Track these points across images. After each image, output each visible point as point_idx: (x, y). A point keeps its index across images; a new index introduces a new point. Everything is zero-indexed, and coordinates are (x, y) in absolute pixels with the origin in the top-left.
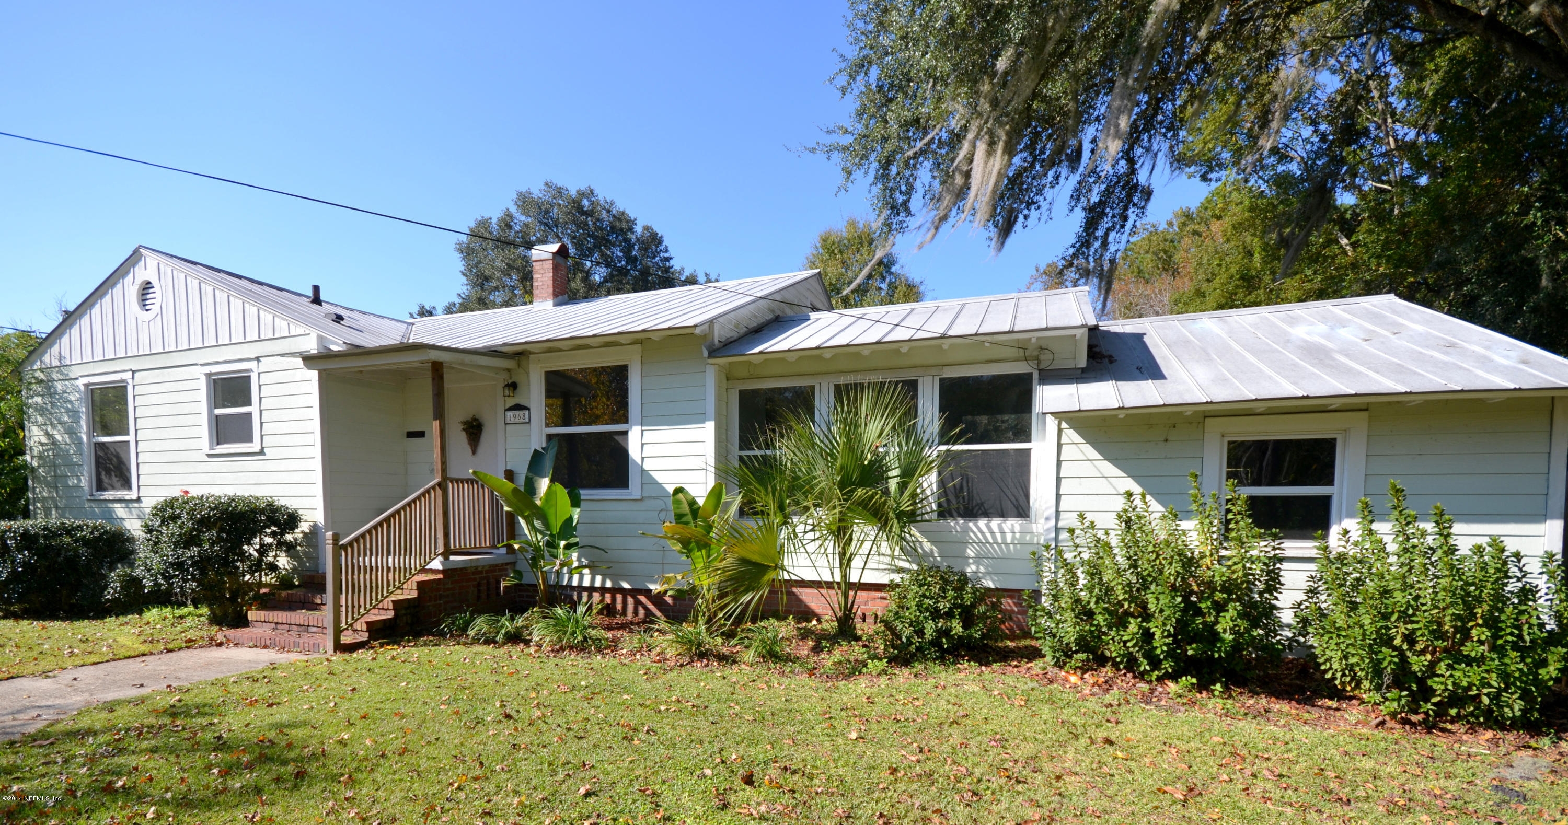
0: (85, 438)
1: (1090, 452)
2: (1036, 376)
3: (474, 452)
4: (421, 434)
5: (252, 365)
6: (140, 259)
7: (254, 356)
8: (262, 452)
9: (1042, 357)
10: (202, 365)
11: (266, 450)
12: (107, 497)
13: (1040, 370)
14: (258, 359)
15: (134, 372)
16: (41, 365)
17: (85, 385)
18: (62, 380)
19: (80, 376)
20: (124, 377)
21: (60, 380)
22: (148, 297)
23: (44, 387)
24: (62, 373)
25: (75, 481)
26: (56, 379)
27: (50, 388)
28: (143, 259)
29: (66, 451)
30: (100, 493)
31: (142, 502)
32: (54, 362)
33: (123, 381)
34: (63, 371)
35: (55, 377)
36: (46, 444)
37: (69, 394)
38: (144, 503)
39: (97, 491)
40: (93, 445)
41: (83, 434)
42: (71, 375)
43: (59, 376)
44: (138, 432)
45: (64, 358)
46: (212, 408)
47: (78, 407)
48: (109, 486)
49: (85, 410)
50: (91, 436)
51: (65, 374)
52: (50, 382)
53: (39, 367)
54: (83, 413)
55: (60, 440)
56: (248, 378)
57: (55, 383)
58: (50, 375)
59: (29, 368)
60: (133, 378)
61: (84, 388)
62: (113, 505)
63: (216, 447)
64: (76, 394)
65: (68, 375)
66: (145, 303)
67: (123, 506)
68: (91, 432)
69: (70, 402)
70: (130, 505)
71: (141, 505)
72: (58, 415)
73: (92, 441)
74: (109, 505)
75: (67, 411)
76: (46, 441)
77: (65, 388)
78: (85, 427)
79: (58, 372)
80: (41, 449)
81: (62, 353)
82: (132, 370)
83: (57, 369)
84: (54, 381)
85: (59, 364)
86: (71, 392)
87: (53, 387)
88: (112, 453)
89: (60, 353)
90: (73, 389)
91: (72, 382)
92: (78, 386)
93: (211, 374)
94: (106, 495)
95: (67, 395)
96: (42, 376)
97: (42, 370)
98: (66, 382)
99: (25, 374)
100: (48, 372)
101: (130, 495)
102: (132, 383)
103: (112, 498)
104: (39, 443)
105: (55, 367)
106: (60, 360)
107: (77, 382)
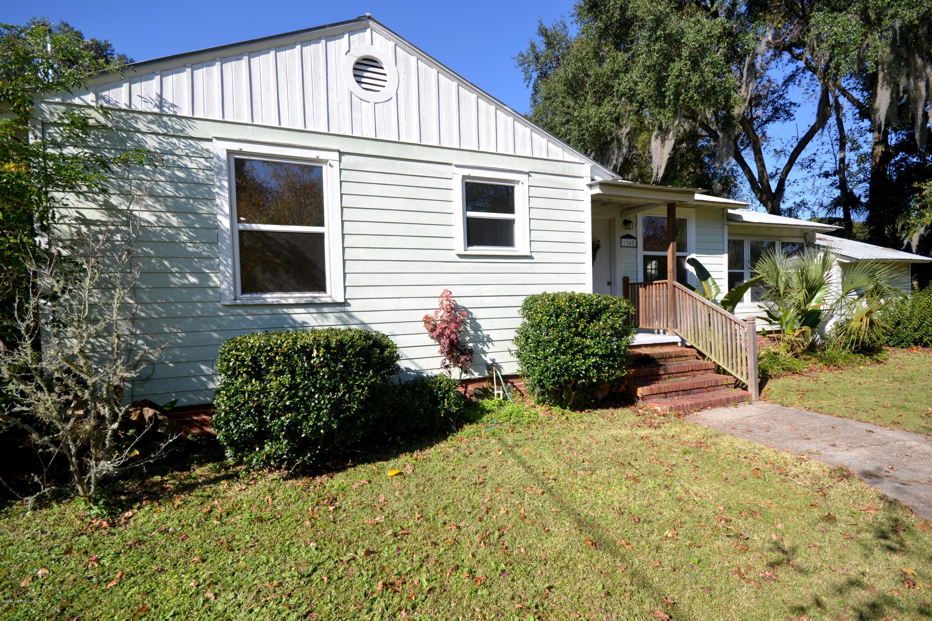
0: (225, 223)
5: (524, 178)
6: (364, 30)
7: (527, 170)
8: (530, 257)
9: (806, 237)
10: (457, 166)
11: (534, 255)
12: (270, 301)
13: (806, 242)
14: (528, 174)
15: (341, 154)
16: (97, 102)
17: (229, 152)
18: (164, 135)
19: (218, 139)
20: (323, 155)
21: (157, 134)
22: (366, 74)
23: (103, 137)
24: (166, 126)
25: (193, 280)
26: (144, 129)
27: (123, 141)
28: (369, 31)
29: (168, 235)
30: (255, 295)
31: (349, 305)
32: (138, 105)
33: (317, 160)
34: (169, 123)
35: (141, 126)
36: (104, 223)
37: (179, 156)
38: (354, 306)
39: (244, 291)
40: (241, 232)
41: (219, 217)
42: (190, 132)
43: (155, 128)
44: (345, 223)
45: (173, 105)
46: (467, 210)
47: (208, 179)
48: (270, 286)
49: (226, 184)
50: (239, 221)
51: (173, 128)
52: (122, 130)
53: (94, 104)
54: (221, 187)
55: (152, 219)
56: (513, 188)
57: (140, 136)
58: (125, 121)
59: (57, 100)
60: (340, 161)
61: (224, 156)
62: (290, 311)
63: (470, 248)
64: (202, 160)
65: (182, 131)
66: (359, 79)
67: (312, 310)
68: (239, 216)
69: (185, 169)
70: (326, 310)
71: (348, 309)
72: (148, 185)
73: (241, 227)
74: (280, 311)
75: (173, 181)
76: (104, 219)
77: (169, 148)
78: (227, 209)
79: (151, 122)
80: (84, 229)
81: (168, 97)
82: (339, 151)
83: (150, 117)
84: (138, 131)
85: (156, 110)
86: (187, 155)
87: (133, 140)
88: (281, 246)
89: (161, 96)
90: (194, 152)
91: (192, 142)
92: (207, 150)
93: (469, 177)
94: (271, 298)
95: (175, 158)
96: (102, 120)
97: (105, 111)
98: (174, 140)
99: (44, 106)
100: (121, 117)
101: (324, 297)
102: (336, 164)
103: (291, 301)
104: (76, 219)
105: (147, 113)
106: (161, 106)
107: (206, 145)
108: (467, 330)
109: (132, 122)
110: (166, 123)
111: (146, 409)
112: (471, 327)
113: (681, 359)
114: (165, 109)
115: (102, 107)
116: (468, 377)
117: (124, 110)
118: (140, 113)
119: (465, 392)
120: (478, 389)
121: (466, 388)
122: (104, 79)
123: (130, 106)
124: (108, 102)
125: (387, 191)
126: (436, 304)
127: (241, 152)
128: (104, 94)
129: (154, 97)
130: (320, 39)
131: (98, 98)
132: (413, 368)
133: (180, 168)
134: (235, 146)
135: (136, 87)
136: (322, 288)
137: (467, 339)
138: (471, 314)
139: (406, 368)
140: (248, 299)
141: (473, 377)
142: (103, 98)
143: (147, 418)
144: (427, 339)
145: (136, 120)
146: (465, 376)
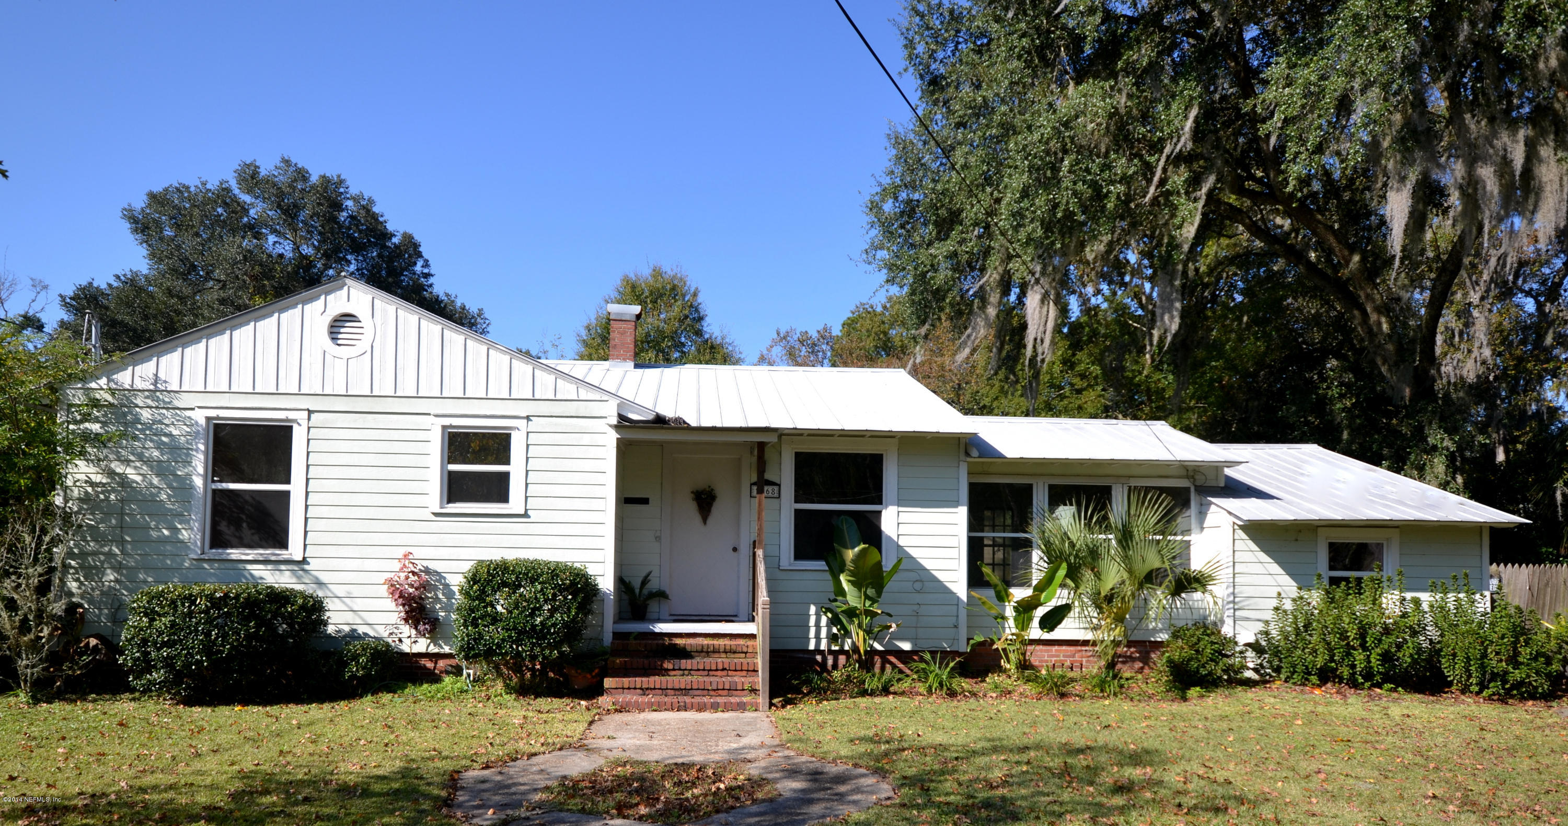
0: (198, 482)
1: (1252, 545)
2: (1192, 489)
3: (705, 520)
4: (645, 501)
5: (522, 423)
6: (341, 288)
7: (525, 415)
8: (526, 515)
9: (1197, 477)
10: (436, 416)
11: (529, 512)
12: (234, 557)
13: (1196, 486)
14: (528, 418)
15: (310, 412)
16: (108, 384)
17: (208, 419)
18: (157, 408)
19: (199, 407)
20: (292, 415)
21: (151, 407)
22: (342, 330)
23: (111, 413)
24: (158, 400)
25: (166, 532)
26: (141, 404)
27: (125, 415)
28: (346, 288)
29: (152, 494)
30: (220, 551)
31: (308, 564)
32: (139, 384)
33: (287, 420)
34: (161, 397)
35: (139, 402)
36: (104, 485)
37: (167, 425)
38: (313, 565)
39: (212, 547)
40: (215, 492)
41: (194, 477)
42: (177, 403)
43: (149, 402)
44: (311, 481)
45: (165, 382)
46: (449, 463)
47: (187, 443)
48: (234, 540)
49: (202, 447)
50: (213, 481)
51: (164, 401)
52: (126, 406)
53: (105, 387)
54: (197, 450)
55: (138, 478)
56: (509, 435)
57: (137, 409)
58: (128, 398)
59: (79, 385)
60: (309, 419)
61: (202, 422)
62: (249, 567)
63: (450, 505)
64: (185, 427)
65: (170, 403)
66: (334, 336)
67: (269, 567)
68: (213, 477)
69: (170, 435)
70: (283, 567)
71: (306, 567)
72: (139, 450)
73: (213, 487)
74: (241, 566)
75: (159, 446)
76: (104, 481)
77: (159, 418)
78: (201, 470)
79: (147, 397)
80: (90, 489)
81: (162, 375)
82: (308, 410)
83: (147, 393)
84: (137, 406)
85: (152, 387)
86: (173, 424)
87: (132, 414)
88: (246, 502)
89: (156, 375)
90: (178, 421)
91: (178, 412)
92: (189, 417)
93: (451, 426)
94: (235, 553)
95: (163, 427)
96: (110, 398)
97: (112, 392)
98: (164, 411)
99: (68, 391)
100: (124, 395)
101: (284, 554)
102: (304, 423)
103: (249, 558)
104: (86, 482)
105: (144, 391)
106: (155, 383)
107: (188, 413)
108: (437, 598)
109: (132, 399)
110: (158, 397)
111: (91, 639)
112: (443, 594)
113: (737, 655)
114: (159, 385)
115: (110, 389)
116: (436, 650)
117: (128, 390)
118: (139, 391)
119: (435, 668)
120: (451, 666)
121: (436, 663)
122: (111, 366)
123: (132, 386)
124: (116, 384)
125: (356, 446)
126: (397, 566)
127: (218, 418)
128: (115, 376)
129: (151, 376)
130: (297, 304)
131: (109, 380)
132: (372, 634)
133: (166, 435)
134: (212, 413)
135: (138, 368)
136: (284, 545)
137: (438, 606)
138: (445, 578)
139: (364, 633)
140: (214, 554)
141: (442, 651)
142: (113, 381)
143: (91, 645)
144: (390, 604)
145: (135, 396)
146: (433, 649)
